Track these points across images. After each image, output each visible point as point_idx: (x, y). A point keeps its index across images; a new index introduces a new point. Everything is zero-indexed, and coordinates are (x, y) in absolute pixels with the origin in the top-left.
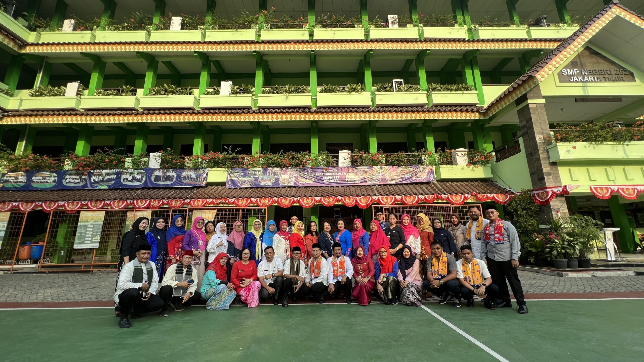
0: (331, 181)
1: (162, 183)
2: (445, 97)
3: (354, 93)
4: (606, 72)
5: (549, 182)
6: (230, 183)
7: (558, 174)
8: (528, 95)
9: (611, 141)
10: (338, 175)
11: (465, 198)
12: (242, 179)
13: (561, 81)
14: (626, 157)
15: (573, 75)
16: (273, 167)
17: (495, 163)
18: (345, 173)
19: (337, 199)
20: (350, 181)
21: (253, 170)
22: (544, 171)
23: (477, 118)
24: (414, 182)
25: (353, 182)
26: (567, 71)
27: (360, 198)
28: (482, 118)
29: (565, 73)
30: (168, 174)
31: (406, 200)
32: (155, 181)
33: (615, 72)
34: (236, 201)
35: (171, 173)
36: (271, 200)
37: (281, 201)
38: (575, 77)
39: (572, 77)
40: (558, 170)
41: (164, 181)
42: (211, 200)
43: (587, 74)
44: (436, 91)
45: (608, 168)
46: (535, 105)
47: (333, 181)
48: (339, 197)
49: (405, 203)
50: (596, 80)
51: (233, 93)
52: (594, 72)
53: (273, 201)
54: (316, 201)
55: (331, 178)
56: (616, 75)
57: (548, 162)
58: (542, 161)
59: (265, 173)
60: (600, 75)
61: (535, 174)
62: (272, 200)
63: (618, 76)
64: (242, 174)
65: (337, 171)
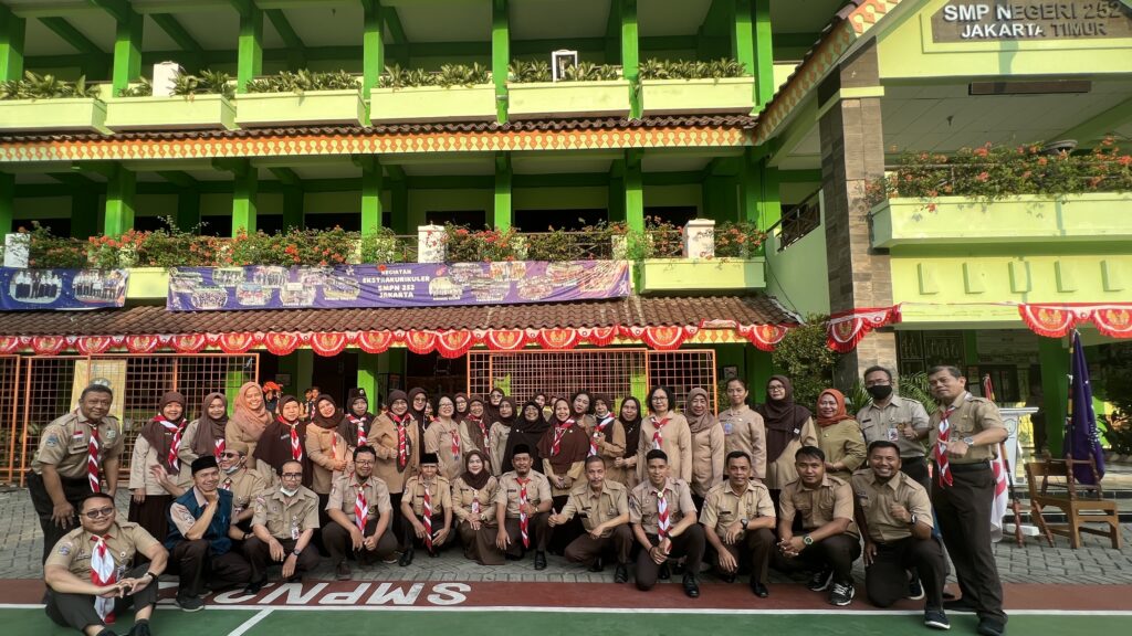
0: (395, 295)
1: (34, 301)
2: (675, 92)
3: (457, 87)
4: (1060, 10)
5: (862, 295)
6: (176, 300)
7: (889, 277)
8: (843, 77)
9: (1028, 191)
10: (410, 283)
11: (685, 334)
12: (200, 290)
13: (936, 39)
14: (1058, 234)
15: (971, 20)
16: (267, 264)
17: (777, 253)
18: (427, 278)
19: (393, 336)
20: (439, 296)
21: (224, 272)
22: (854, 271)
23: (736, 143)
24: (582, 297)
25: (446, 299)
26: (958, 11)
27: (446, 333)
28: (748, 143)
29: (951, 16)
30: (43, 281)
31: (549, 339)
32: (17, 297)
33: (1085, 11)
34: (174, 340)
35: (50, 279)
36: (250, 339)
37: (272, 341)
38: (977, 26)
39: (968, 27)
40: (888, 268)
41: (37, 297)
42: (121, 338)
43: (1008, 16)
44: (655, 77)
45: (1015, 261)
46: (856, 103)
47: (400, 295)
48: (399, 331)
49: (546, 346)
50: (1031, 33)
51: (182, 90)
52: (1030, 11)
53: (254, 340)
54: (347, 341)
55: (397, 288)
56: (1086, 18)
57: (866, 246)
58: (853, 246)
59: (249, 278)
60: (1043, 18)
61: (837, 277)
62: (253, 337)
63: (1091, 20)
64: (201, 280)
65: (409, 272)
